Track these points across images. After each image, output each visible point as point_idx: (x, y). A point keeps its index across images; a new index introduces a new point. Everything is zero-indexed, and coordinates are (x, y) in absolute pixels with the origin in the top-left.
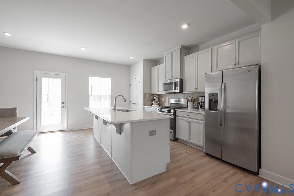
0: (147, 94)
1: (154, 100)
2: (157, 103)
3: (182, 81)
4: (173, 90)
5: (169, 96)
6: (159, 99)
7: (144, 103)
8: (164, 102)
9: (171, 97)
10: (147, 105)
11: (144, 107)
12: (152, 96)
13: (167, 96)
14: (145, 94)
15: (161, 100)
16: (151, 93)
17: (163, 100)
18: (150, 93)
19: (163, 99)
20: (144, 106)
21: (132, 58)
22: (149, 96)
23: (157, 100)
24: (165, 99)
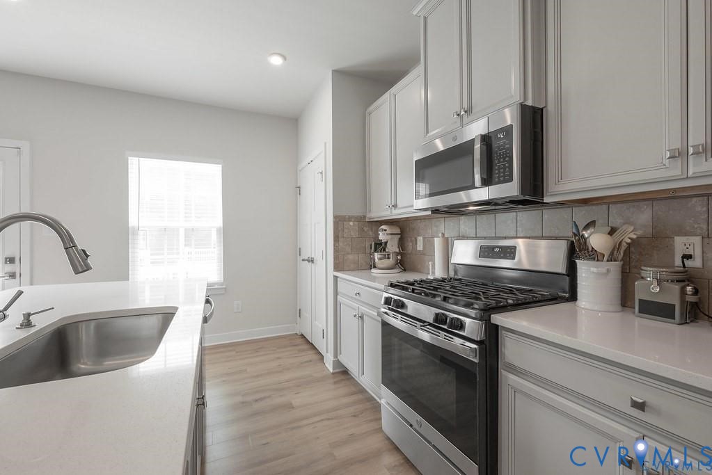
0: (350, 218)
1: (380, 246)
2: (391, 262)
3: (533, 120)
4: (473, 187)
5: (446, 226)
6: (402, 243)
7: (336, 258)
8: (423, 253)
9: (455, 234)
10: (352, 266)
11: (336, 278)
12: (374, 228)
13: (437, 226)
14: (339, 221)
15: (410, 246)
16: (368, 216)
17: (420, 247)
18: (365, 217)
19: (420, 239)
20: (337, 274)
21: (276, 61)
22: (361, 230)
23: (393, 247)
24: (429, 243)
